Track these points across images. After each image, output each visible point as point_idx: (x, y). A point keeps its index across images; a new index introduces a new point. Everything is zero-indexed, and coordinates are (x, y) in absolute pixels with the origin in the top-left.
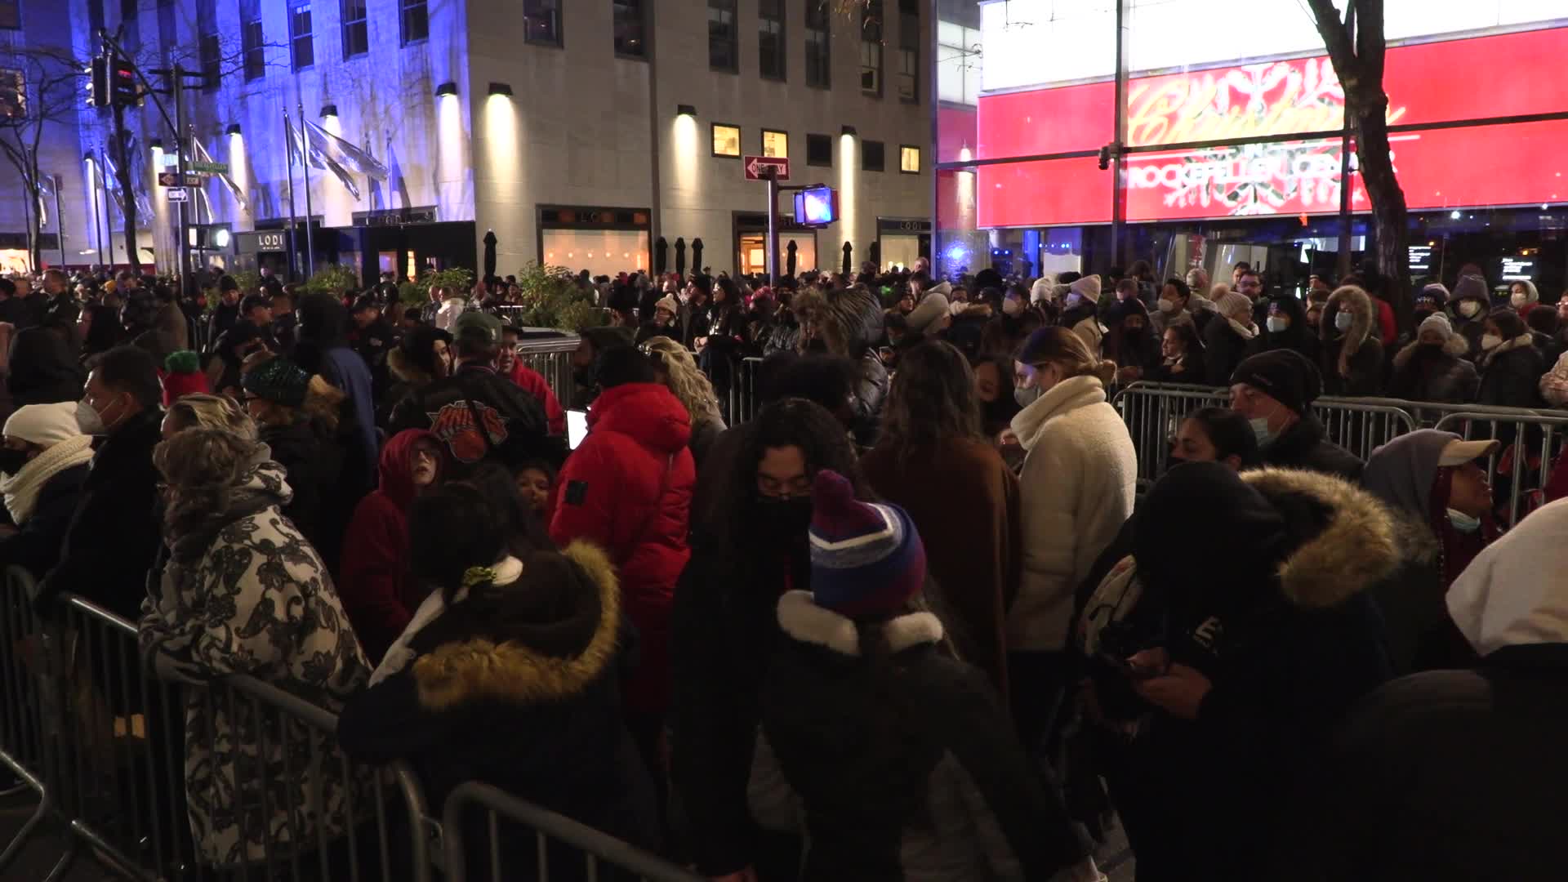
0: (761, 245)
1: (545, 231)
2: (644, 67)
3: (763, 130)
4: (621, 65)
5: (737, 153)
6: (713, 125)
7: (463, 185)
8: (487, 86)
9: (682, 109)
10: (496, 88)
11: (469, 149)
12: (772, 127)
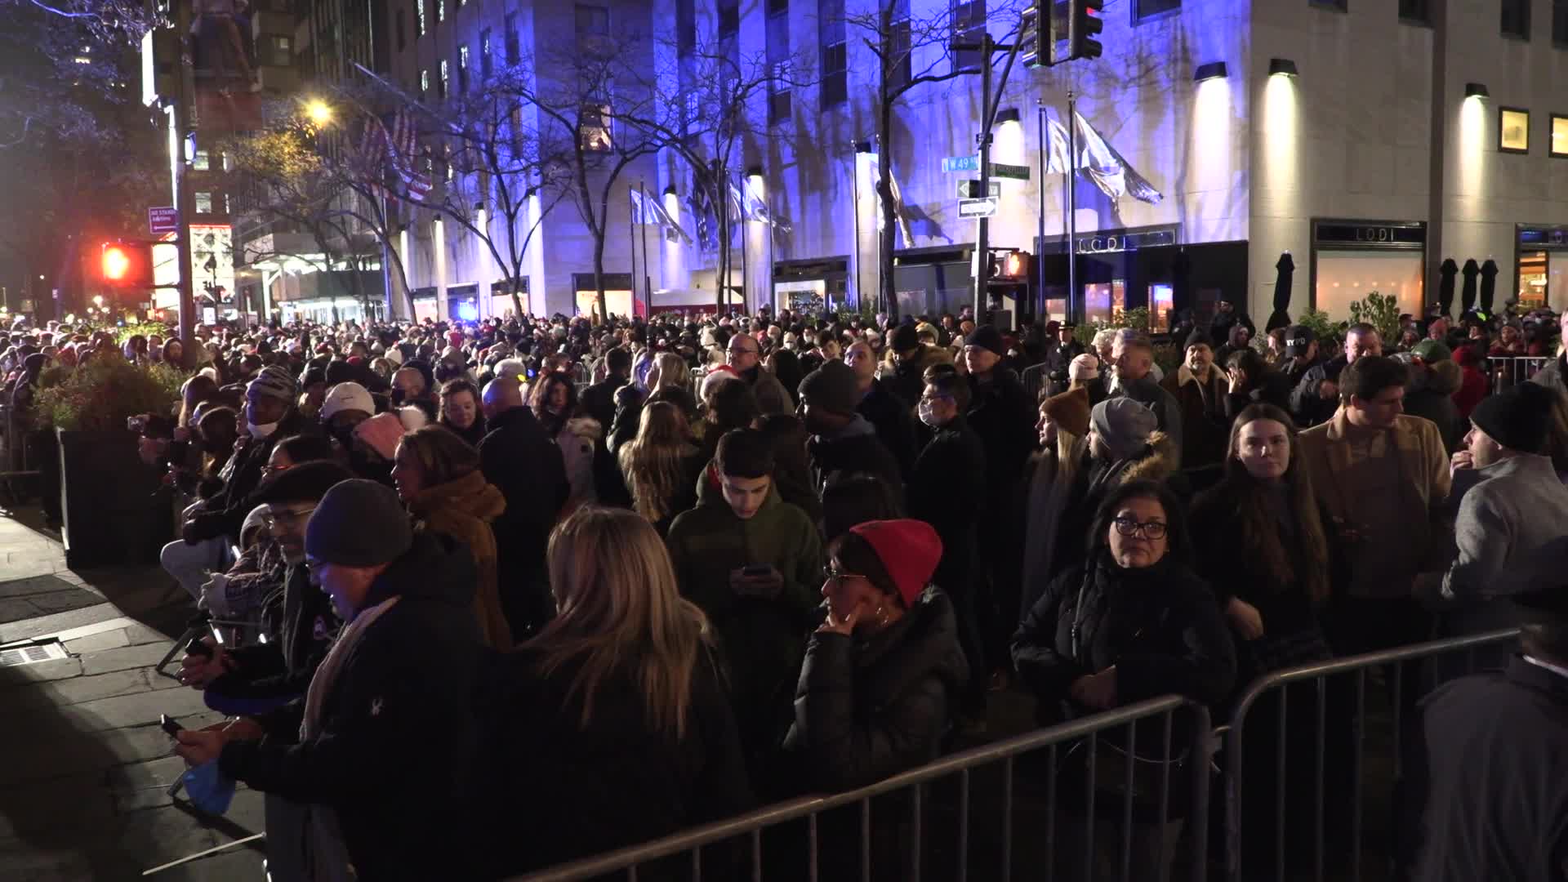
0: (1543, 268)
1: (1320, 253)
2: (1427, 35)
3: (1553, 116)
4: (1404, 31)
5: (1522, 145)
6: (1501, 109)
7: (1230, 196)
8: (1267, 66)
9: (1471, 90)
10: (1276, 66)
11: (1243, 147)
12: (1560, 112)
